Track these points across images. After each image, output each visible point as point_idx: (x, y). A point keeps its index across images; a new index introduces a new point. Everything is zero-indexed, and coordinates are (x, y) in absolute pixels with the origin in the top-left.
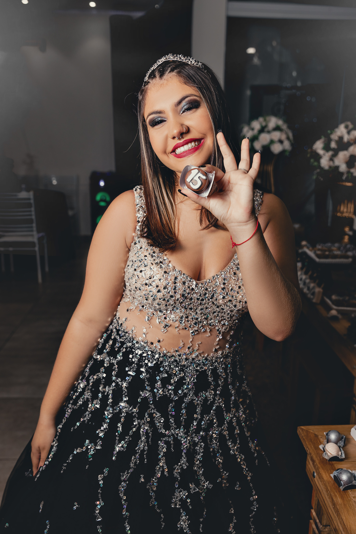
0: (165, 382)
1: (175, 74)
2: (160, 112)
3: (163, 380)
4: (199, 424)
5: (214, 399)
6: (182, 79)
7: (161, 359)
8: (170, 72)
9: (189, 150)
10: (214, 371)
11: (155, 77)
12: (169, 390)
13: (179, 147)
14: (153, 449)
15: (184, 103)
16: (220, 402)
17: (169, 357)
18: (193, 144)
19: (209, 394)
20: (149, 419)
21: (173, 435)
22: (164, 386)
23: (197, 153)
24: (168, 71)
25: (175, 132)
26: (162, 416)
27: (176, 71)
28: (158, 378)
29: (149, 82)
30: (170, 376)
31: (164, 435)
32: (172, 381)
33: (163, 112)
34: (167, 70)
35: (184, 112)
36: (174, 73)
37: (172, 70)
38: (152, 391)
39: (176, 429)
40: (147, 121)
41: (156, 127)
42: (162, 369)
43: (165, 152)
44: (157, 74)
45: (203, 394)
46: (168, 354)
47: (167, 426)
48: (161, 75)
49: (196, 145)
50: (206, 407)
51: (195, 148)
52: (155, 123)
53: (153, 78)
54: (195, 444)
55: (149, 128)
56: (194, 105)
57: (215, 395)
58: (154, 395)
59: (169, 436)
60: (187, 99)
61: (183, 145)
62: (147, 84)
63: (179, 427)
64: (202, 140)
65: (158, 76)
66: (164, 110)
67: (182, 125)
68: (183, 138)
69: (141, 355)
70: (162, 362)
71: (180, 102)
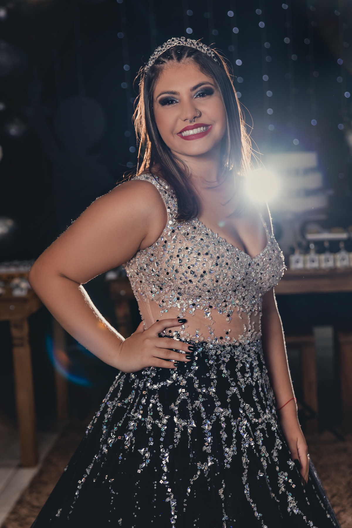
2: (174, 93)
6: (197, 66)
9: (197, 134)
11: (171, 58)
12: (248, 378)
13: (188, 130)
15: (199, 89)
18: (202, 129)
23: (205, 138)
25: (189, 115)
29: (164, 61)
33: (177, 94)
35: (197, 97)
40: (157, 100)
41: (167, 106)
43: (172, 133)
44: (174, 56)
48: (179, 59)
49: (204, 130)
51: (203, 132)
52: (166, 102)
53: (169, 59)
56: (206, 93)
60: (203, 86)
61: (192, 129)
62: (162, 63)
64: (210, 126)
65: (175, 58)
66: (180, 92)
67: (196, 110)
68: (194, 121)
69: (216, 355)
70: (234, 353)
71: (196, 88)
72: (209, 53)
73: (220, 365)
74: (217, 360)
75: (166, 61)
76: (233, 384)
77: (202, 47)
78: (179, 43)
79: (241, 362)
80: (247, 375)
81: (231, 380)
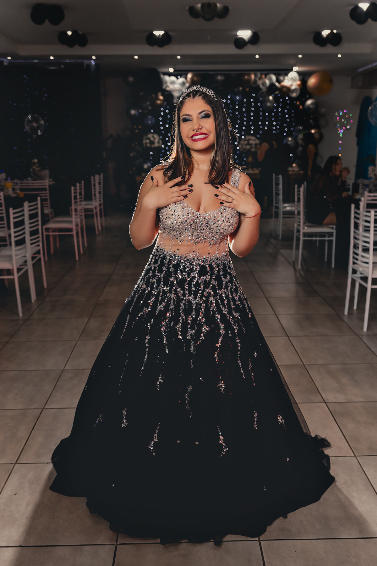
2: (189, 115)
4: (202, 293)
6: (204, 101)
7: (180, 259)
8: (198, 96)
9: (200, 138)
10: (210, 266)
11: (190, 96)
12: (185, 275)
13: (196, 136)
14: (177, 307)
15: (203, 114)
16: (214, 282)
17: (184, 258)
18: (203, 135)
19: (207, 277)
20: (174, 292)
21: (187, 300)
22: (182, 273)
23: (204, 141)
24: (198, 95)
25: (196, 127)
26: (182, 290)
27: (201, 96)
28: (179, 269)
29: (186, 98)
30: (185, 268)
31: (183, 300)
32: (186, 270)
33: (191, 116)
34: (197, 95)
35: (201, 118)
36: (200, 97)
37: (200, 95)
38: (176, 277)
39: (189, 296)
40: (181, 118)
41: (185, 122)
42: (180, 265)
43: (187, 137)
44: (191, 94)
45: (204, 278)
46: (184, 257)
47: (184, 295)
48: (194, 96)
50: (207, 284)
51: (203, 138)
52: (185, 120)
53: (189, 97)
54: (201, 304)
55: (181, 122)
56: (207, 116)
57: (211, 278)
58: (177, 278)
59: (185, 300)
60: (205, 112)
61: (198, 135)
62: (185, 99)
63: (190, 295)
64: (208, 135)
65: (192, 97)
67: (200, 125)
68: (198, 131)
69: (169, 259)
70: (180, 261)
71: (201, 113)
72: (212, 96)
73: (170, 264)
74: (169, 262)
75: (187, 98)
77: (209, 92)
78: (196, 89)
79: (183, 266)
80: (184, 274)
81: (173, 273)
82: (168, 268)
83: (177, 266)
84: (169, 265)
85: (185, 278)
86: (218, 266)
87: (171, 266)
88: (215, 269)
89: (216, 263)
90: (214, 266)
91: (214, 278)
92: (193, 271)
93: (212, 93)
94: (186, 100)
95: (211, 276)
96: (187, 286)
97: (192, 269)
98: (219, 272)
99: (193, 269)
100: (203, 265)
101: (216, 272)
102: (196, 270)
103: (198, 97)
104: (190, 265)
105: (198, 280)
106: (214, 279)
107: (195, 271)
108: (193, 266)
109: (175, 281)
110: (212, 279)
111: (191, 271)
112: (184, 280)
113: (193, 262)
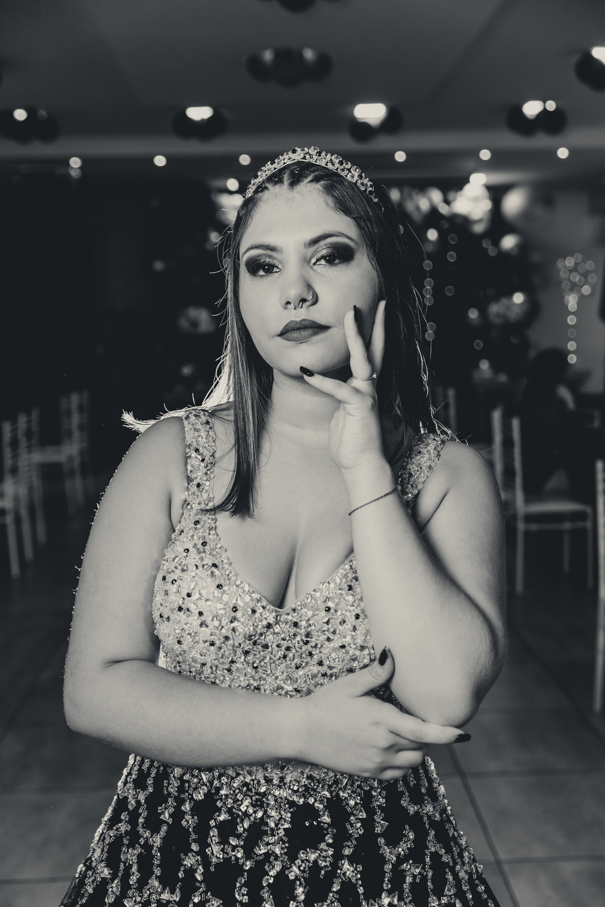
0: (227, 830)
1: (321, 188)
2: (273, 249)
3: (221, 826)
5: (335, 866)
6: (330, 201)
7: (217, 783)
8: (311, 181)
11: (281, 181)
12: (234, 848)
15: (324, 245)
19: (322, 853)
22: (224, 841)
24: (310, 178)
25: (293, 294)
27: (322, 182)
28: (212, 823)
29: (266, 188)
30: (234, 819)
33: (278, 251)
34: (306, 177)
35: (318, 261)
36: (318, 186)
37: (316, 180)
40: (244, 259)
42: (219, 804)
44: (286, 177)
45: (308, 856)
48: (295, 181)
52: (258, 266)
53: (276, 183)
57: (338, 856)
60: (332, 239)
62: (262, 191)
65: (286, 184)
66: (283, 248)
69: (181, 778)
70: (218, 789)
71: (315, 241)
72: (363, 184)
74: (181, 789)
75: (270, 186)
76: (195, 847)
77: (349, 170)
78: (304, 158)
79: (230, 811)
80: (233, 841)
81: (193, 836)
82: (178, 815)
83: (206, 809)
84: (180, 802)
85: (237, 859)
86: (367, 799)
87: (187, 807)
88: (352, 814)
89: (359, 790)
90: (352, 803)
91: (347, 852)
92: (265, 833)
93: (360, 177)
94: (265, 195)
95: (337, 846)
96: (244, 890)
97: (263, 822)
98: (368, 823)
99: (267, 824)
100: (306, 804)
101: (356, 829)
102: (276, 825)
103: (309, 185)
104: (253, 806)
105: (284, 868)
106: (352, 860)
107: (272, 830)
108: (265, 812)
109: (201, 869)
110: (342, 857)
111: (258, 831)
112: (229, 868)
113: (264, 794)
